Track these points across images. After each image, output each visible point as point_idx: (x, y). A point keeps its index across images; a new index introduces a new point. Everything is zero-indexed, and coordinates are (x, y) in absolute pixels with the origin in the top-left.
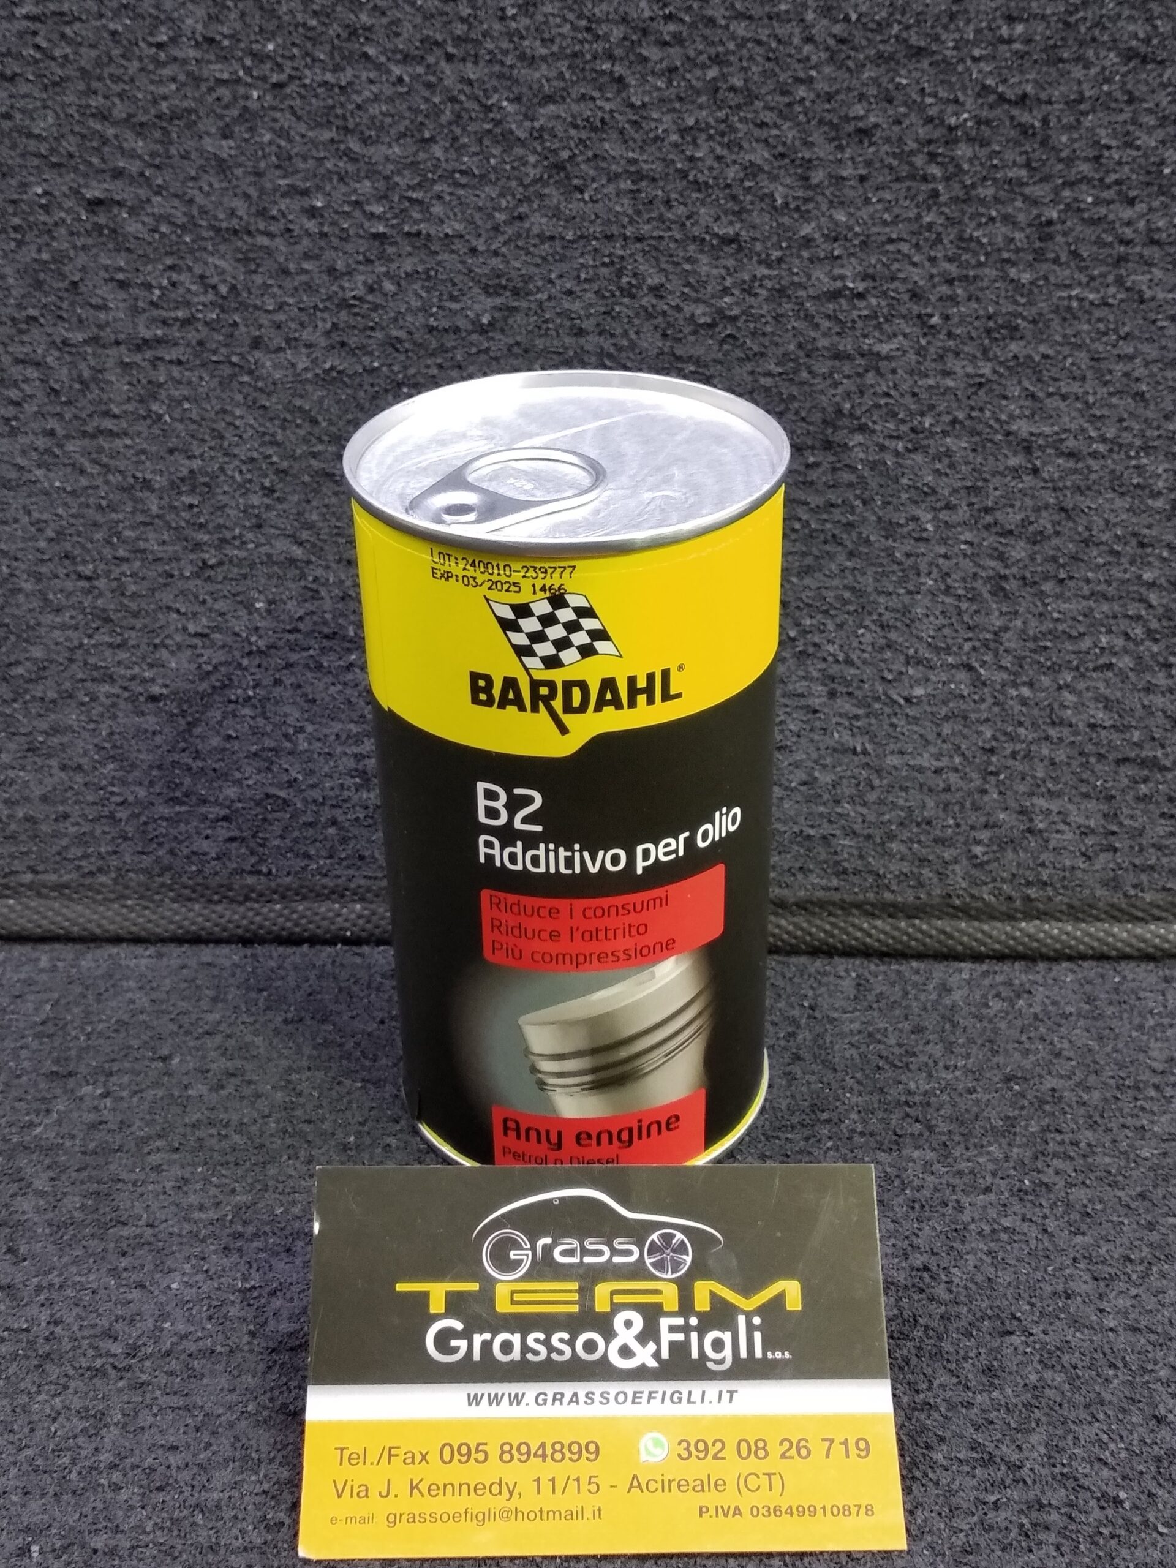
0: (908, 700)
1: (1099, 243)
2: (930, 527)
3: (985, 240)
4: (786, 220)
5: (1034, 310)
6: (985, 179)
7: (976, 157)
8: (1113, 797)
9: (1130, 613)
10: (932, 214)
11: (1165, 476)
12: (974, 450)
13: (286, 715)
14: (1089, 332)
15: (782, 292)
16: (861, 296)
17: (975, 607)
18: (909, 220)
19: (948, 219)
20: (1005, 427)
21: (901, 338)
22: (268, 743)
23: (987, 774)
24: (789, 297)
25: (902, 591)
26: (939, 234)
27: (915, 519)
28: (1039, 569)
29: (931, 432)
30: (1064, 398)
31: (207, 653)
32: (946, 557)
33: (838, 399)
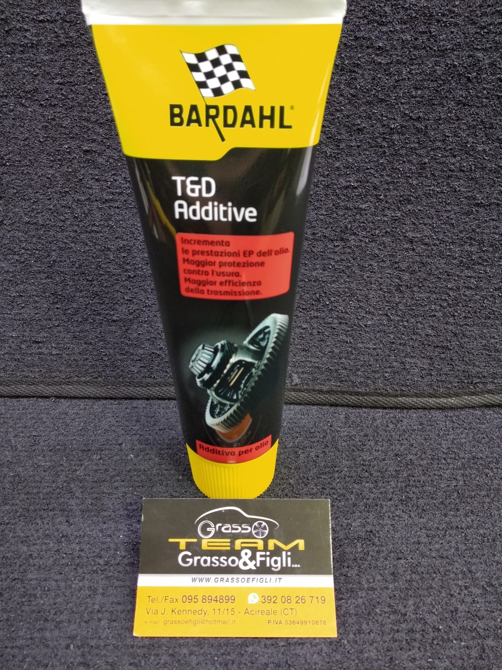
0: (365, 326)
1: (442, 171)
2: (376, 268)
3: (401, 169)
4: (330, 161)
5: (417, 194)
6: (403, 147)
7: (400, 139)
8: (432, 358)
9: (443, 298)
10: (383, 160)
11: (458, 252)
12: (393, 242)
13: (158, 327)
14: (436, 202)
15: (328, 186)
16: (356, 188)
17: (390, 295)
18: (374, 161)
19: (388, 161)
20: (404, 234)
21: (369, 203)
22: (152, 336)
23: (390, 350)
24: (330, 188)
25: (365, 289)
26: (385, 167)
27: (371, 265)
28: (413, 283)
29: (378, 235)
30: (425, 225)
31: (132, 306)
32: (381, 278)
33: (346, 223)
